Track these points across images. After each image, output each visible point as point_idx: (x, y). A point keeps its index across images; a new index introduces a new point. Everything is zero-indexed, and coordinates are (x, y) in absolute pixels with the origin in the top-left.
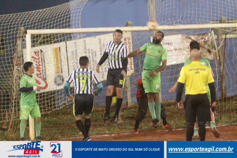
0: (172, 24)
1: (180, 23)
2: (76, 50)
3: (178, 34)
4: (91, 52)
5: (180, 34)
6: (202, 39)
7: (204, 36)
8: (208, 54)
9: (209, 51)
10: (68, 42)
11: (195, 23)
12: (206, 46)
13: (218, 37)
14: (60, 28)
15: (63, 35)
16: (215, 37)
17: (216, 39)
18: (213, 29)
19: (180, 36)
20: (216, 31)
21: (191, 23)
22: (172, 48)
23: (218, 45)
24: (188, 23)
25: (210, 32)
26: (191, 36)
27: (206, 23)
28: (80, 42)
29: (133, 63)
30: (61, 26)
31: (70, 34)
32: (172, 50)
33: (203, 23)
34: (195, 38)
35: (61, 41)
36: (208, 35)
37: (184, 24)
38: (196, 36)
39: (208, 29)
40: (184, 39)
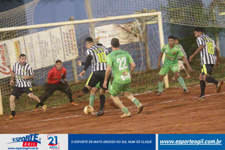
0: (105, 17)
1: (111, 15)
2: (32, 42)
3: (111, 24)
4: (43, 43)
5: (112, 23)
6: (129, 26)
7: (130, 24)
8: (135, 38)
9: (136, 36)
10: (25, 36)
11: (123, 15)
12: (133, 32)
13: (142, 24)
14: (17, 26)
15: (21, 31)
16: (139, 24)
17: (140, 26)
18: (137, 18)
19: (111, 26)
20: (139, 19)
21: (119, 15)
22: (107, 35)
23: (142, 29)
24: (117, 15)
25: (135, 21)
26: (121, 25)
27: (131, 14)
28: (34, 35)
29: (77, 49)
30: (18, 24)
31: (25, 30)
32: (106, 37)
33: (128, 14)
34: (124, 26)
35: (19, 36)
36: (133, 23)
37: (114, 16)
38: (124, 25)
39: (134, 18)
40: (115, 27)
